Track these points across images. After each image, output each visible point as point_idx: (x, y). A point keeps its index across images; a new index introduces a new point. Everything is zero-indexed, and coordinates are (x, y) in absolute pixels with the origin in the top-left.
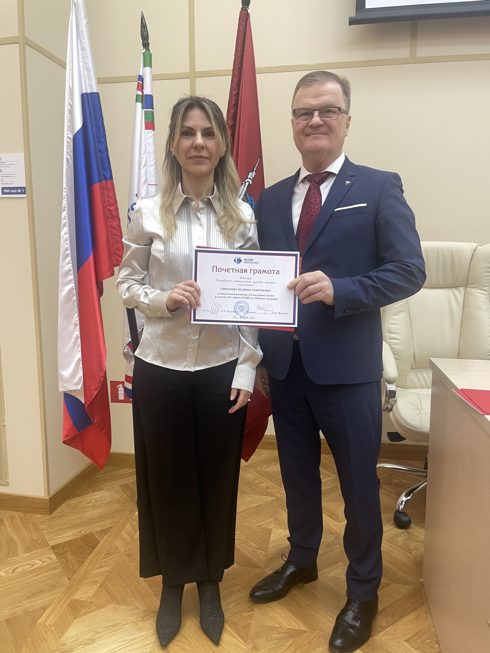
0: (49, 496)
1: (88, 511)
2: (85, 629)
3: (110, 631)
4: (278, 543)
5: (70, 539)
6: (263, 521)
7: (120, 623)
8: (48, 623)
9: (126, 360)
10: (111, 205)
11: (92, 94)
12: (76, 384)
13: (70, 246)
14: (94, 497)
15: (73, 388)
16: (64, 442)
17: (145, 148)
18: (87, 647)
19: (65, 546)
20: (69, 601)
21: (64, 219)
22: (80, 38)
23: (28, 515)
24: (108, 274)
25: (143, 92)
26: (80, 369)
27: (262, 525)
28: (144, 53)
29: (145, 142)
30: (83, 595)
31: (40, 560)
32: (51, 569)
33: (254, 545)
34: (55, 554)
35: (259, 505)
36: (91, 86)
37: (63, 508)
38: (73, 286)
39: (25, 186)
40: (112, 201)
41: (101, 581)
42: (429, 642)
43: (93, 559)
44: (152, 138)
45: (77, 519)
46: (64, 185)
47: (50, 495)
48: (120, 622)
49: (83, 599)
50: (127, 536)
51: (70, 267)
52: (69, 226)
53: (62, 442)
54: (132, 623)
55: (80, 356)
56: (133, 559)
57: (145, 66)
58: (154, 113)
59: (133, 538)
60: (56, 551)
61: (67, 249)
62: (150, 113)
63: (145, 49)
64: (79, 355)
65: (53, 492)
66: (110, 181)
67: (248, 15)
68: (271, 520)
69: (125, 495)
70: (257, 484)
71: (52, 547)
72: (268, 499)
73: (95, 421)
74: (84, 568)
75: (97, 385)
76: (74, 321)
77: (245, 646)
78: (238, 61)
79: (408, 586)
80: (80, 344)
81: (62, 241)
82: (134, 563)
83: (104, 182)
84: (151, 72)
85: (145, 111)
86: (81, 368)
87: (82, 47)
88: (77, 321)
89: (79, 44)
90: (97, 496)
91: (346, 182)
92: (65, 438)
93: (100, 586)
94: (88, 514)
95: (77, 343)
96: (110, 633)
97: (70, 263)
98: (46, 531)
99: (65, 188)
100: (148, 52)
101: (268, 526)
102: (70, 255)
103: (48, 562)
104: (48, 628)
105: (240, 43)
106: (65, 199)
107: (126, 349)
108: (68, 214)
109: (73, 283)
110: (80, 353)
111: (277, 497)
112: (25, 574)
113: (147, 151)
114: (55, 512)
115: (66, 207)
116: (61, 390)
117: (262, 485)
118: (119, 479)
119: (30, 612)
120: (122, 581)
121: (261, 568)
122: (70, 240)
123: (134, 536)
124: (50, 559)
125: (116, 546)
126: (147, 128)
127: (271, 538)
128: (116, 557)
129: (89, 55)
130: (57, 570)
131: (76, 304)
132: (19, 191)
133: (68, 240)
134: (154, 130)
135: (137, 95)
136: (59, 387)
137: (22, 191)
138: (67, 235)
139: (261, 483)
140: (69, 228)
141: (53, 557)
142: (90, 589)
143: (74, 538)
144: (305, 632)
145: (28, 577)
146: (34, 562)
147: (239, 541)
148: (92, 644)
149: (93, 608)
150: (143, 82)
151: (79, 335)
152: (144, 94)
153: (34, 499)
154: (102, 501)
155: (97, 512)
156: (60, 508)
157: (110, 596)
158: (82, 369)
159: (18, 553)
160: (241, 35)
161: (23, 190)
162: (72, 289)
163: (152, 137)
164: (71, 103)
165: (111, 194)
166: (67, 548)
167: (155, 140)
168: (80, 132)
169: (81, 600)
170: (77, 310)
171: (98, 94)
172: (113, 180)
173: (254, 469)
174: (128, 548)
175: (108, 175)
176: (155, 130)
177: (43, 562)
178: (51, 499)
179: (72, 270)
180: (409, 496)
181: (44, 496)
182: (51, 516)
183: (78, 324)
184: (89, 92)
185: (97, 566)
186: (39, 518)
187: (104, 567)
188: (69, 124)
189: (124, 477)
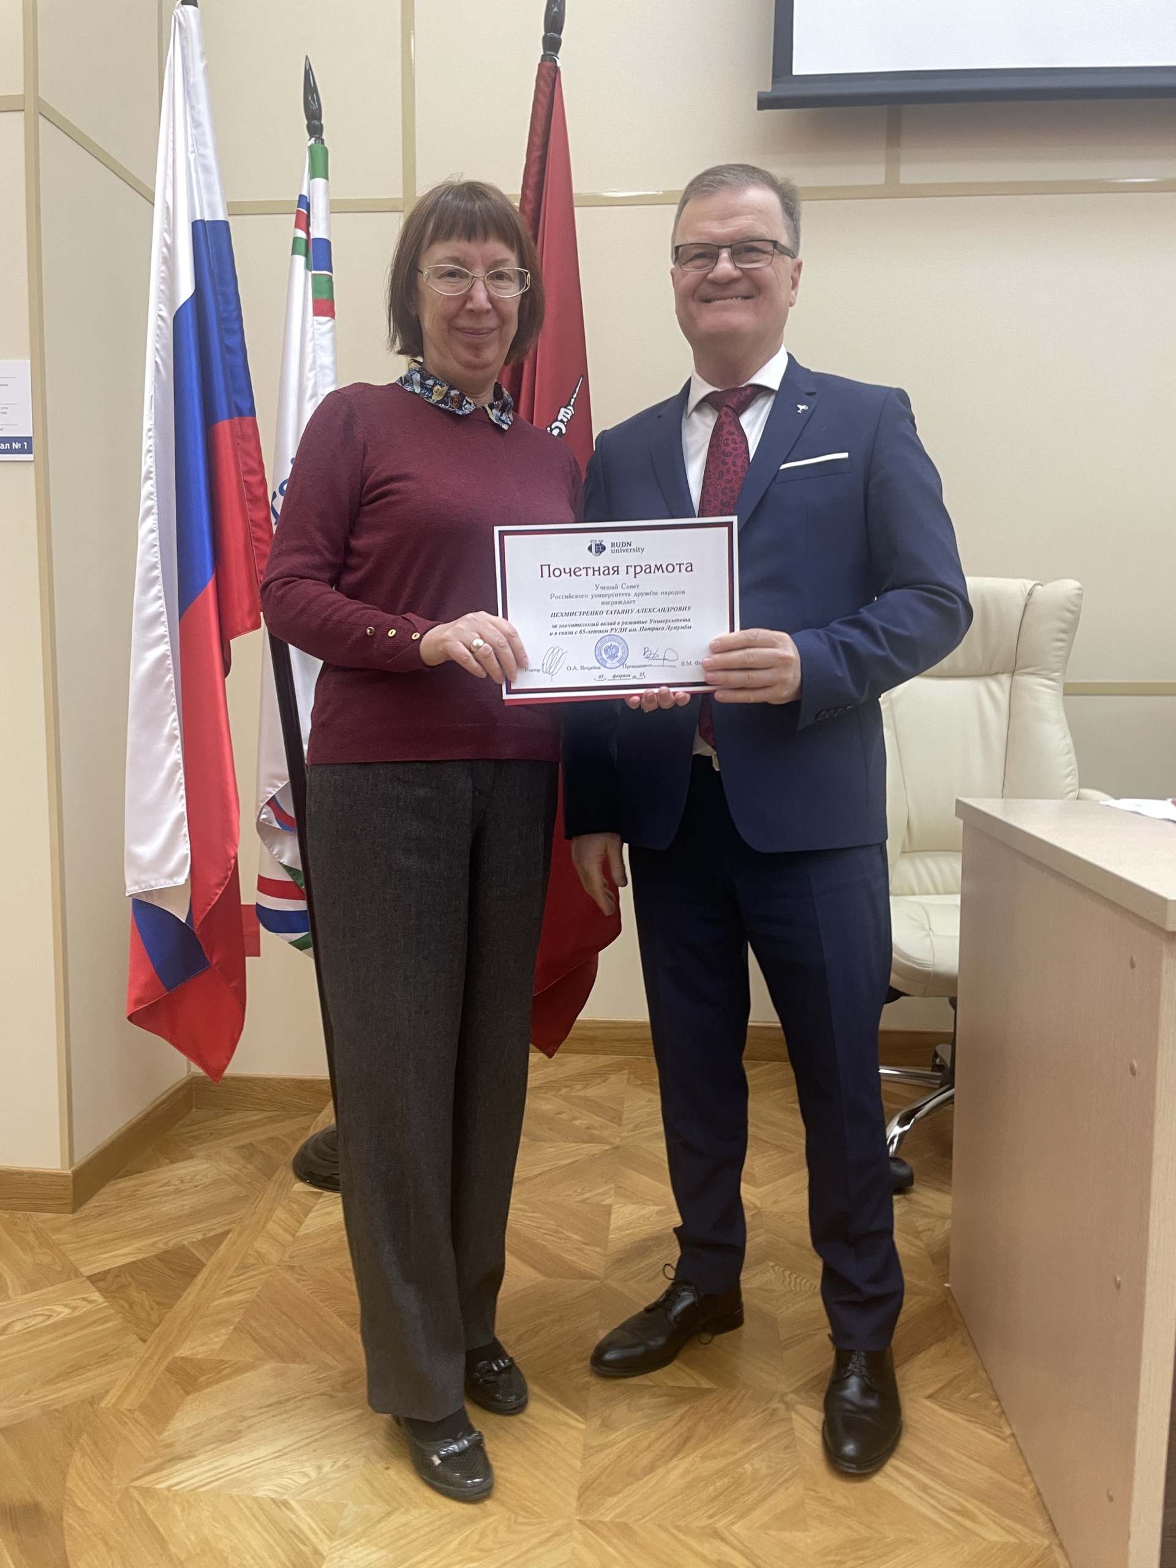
0: (73, 1168)
1: (166, 1201)
2: (216, 1413)
3: (274, 1413)
4: (628, 1232)
5: (131, 1259)
6: (590, 1191)
7: (296, 1397)
8: (125, 1406)
9: (263, 838)
10: (251, 472)
11: (215, 223)
12: (176, 873)
13: (161, 559)
14: (176, 1172)
15: (164, 884)
16: (130, 1018)
17: (314, 357)
18: (227, 1446)
19: (123, 1276)
20: (166, 1363)
21: (148, 497)
22: (190, 101)
23: (19, 1216)
24: (249, 624)
25: (308, 233)
26: (182, 839)
27: (587, 1199)
28: (310, 147)
29: (313, 342)
30: (199, 1348)
31: (66, 1306)
32: (94, 1323)
33: (575, 1236)
34: (99, 1291)
35: (576, 1161)
36: (211, 205)
37: (105, 1196)
38: (168, 650)
39: (31, 435)
40: (253, 464)
41: (237, 1320)
42: (979, 1397)
43: (207, 1280)
44: (329, 336)
45: (143, 1218)
46: (148, 422)
47: (74, 1165)
48: (294, 1395)
49: (199, 1356)
50: (281, 1231)
51: (161, 606)
52: (158, 514)
53: (126, 1017)
54: (321, 1394)
55: (184, 809)
56: (304, 1275)
57: (313, 175)
58: (334, 280)
59: (297, 1235)
60: (101, 1284)
61: (154, 567)
62: (325, 279)
63: (313, 139)
64: (179, 807)
65: (81, 1158)
66: (250, 418)
67: (556, 70)
68: (606, 1188)
69: (250, 1166)
70: (564, 1120)
71: (89, 1278)
72: (596, 1149)
73: (215, 960)
74: (190, 1298)
75: (223, 875)
76: (167, 730)
77: (582, 1423)
78: (535, 169)
79: (920, 1297)
80: (183, 781)
81: (141, 547)
82: (305, 1283)
83: (236, 419)
84: (327, 191)
85: (314, 275)
86: (185, 835)
87: (193, 118)
88: (177, 729)
89: (188, 113)
90: (183, 1171)
91: (799, 406)
92: (135, 1007)
93: (234, 1329)
94: (170, 1207)
95: (173, 781)
96: (274, 1416)
97: (160, 598)
98: (70, 1245)
99: (150, 430)
100: (320, 144)
101: (603, 1201)
102: (161, 579)
103: (85, 1309)
104: (127, 1417)
105: (540, 130)
106: (151, 454)
107: (264, 814)
108: (157, 488)
109: (167, 643)
110: (184, 801)
111: (614, 1143)
112: (32, 1334)
113: (318, 363)
114: (85, 1207)
115: (151, 472)
116: (132, 889)
117: (577, 1123)
118: (232, 1134)
119: (56, 1410)
120: (284, 1317)
121: (598, 1279)
122: (160, 546)
123: (297, 1231)
124: (90, 1302)
125: (258, 1252)
126: (317, 312)
127: (612, 1221)
128: (263, 1273)
129: (209, 139)
130: (110, 1324)
131: (173, 690)
132: (16, 446)
133: (155, 545)
134: (333, 317)
135: (295, 239)
136: (128, 882)
137: (23, 446)
138: (155, 535)
139: (576, 1119)
140: (159, 520)
141: (94, 1298)
142: (212, 1335)
143: (141, 1256)
144: (710, 1391)
145: (43, 1340)
146: (48, 1310)
147: (540, 1230)
148: (235, 1440)
149: (226, 1372)
150: (308, 210)
151: (181, 762)
152: (312, 237)
153: (34, 1175)
154: (196, 1181)
155: (185, 1204)
156: (96, 1197)
157: (262, 1347)
158: (188, 839)
159: (10, 1293)
160: (542, 112)
161: (25, 443)
162: (164, 657)
163: (327, 333)
164: (169, 241)
165: (251, 447)
166: (125, 1277)
167: (334, 340)
168: (189, 304)
169: (196, 1359)
170: (175, 704)
171: (226, 223)
172: (255, 416)
173: (554, 1093)
174: (287, 1254)
175: (245, 406)
176: (336, 317)
177: (74, 1309)
178: (77, 1174)
179: (165, 613)
180: (908, 1124)
181: (59, 1167)
182: (76, 1215)
183: (177, 737)
184: (207, 219)
185: (221, 1292)
186: (47, 1220)
187: (239, 1292)
188: (162, 287)
189: (245, 1130)
